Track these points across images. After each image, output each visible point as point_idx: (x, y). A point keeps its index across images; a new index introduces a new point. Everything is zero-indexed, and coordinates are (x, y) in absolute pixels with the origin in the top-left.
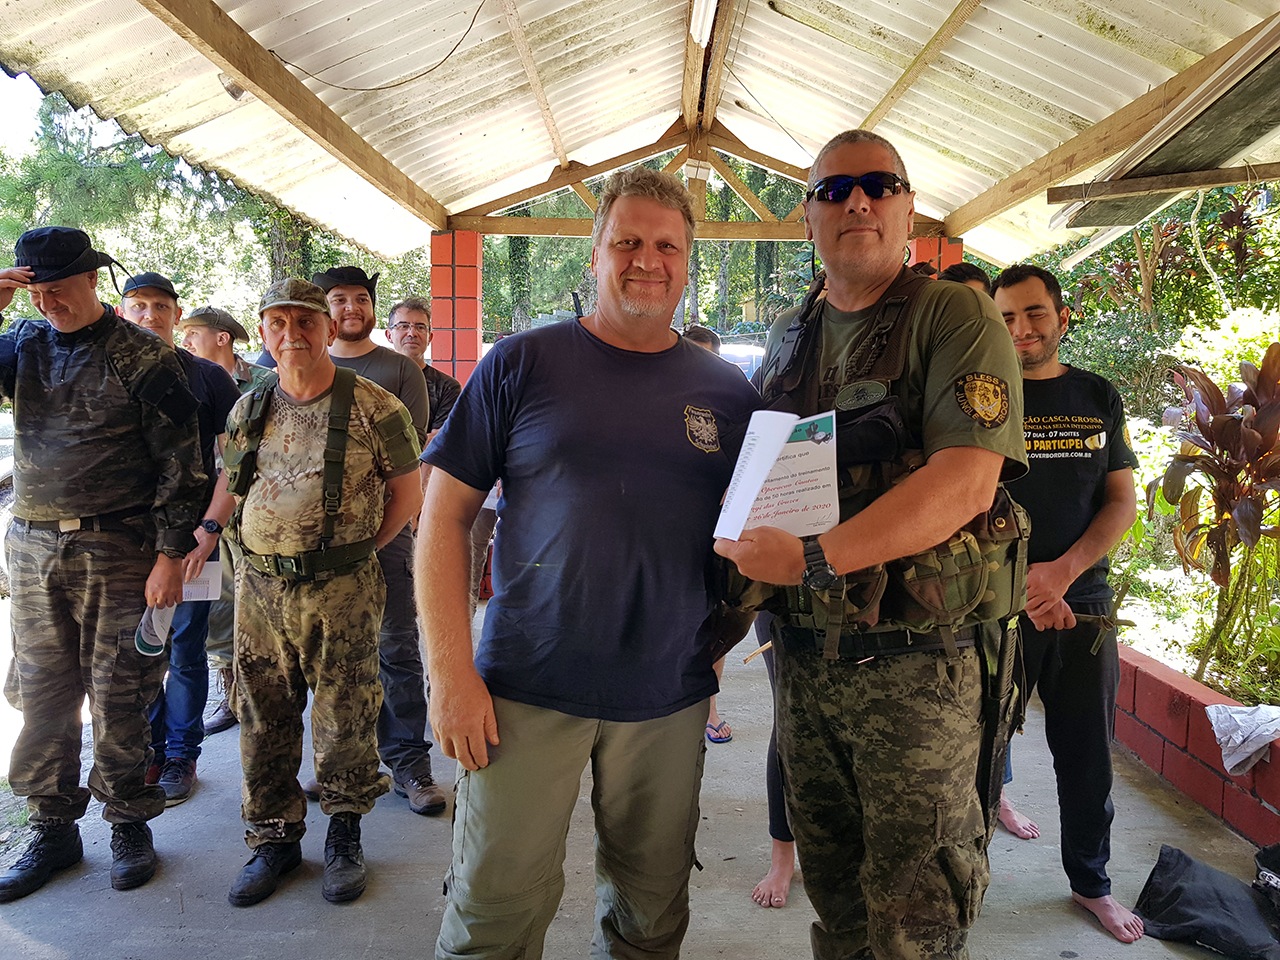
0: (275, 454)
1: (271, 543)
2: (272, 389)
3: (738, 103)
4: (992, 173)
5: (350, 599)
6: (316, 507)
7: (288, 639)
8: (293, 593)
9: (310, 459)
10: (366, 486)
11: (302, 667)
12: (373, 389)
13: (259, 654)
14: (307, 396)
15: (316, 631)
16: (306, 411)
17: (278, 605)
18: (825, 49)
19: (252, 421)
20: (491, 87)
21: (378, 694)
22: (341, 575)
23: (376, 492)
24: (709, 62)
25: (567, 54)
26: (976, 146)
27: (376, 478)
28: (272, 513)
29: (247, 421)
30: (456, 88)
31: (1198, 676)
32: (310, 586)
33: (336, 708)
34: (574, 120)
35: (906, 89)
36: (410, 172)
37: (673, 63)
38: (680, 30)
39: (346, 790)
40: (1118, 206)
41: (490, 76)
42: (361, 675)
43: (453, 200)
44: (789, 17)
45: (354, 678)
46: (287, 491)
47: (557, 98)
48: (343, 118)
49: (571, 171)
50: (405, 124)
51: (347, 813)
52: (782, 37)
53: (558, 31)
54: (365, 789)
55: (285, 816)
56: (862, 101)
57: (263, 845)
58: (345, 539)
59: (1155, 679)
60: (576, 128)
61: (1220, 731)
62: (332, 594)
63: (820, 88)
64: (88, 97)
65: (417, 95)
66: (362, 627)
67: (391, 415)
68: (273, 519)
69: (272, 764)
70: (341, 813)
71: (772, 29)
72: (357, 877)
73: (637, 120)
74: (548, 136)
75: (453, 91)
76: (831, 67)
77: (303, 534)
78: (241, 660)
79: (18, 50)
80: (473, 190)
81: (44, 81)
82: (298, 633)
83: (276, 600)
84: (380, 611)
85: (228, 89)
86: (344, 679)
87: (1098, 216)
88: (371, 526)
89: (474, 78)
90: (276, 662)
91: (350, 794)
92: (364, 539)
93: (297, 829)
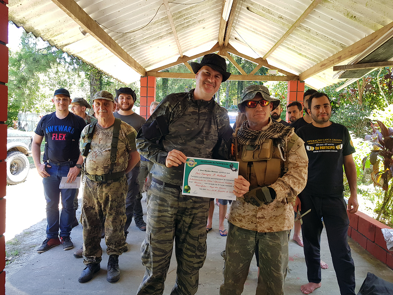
0: (96, 144)
1: (94, 171)
2: (96, 124)
3: (236, 38)
4: (315, 61)
5: (118, 189)
6: (109, 160)
7: (98, 201)
8: (100, 187)
9: (107, 146)
10: (123, 154)
11: (102, 209)
12: (126, 125)
13: (89, 205)
14: (106, 127)
15: (107, 198)
16: (106, 131)
17: (96, 190)
18: (264, 22)
19: (90, 134)
20: (161, 32)
21: (125, 218)
22: (115, 182)
23: (126, 157)
24: (228, 26)
25: (184, 23)
26: (310, 53)
27: (126, 152)
28: (95, 162)
29: (88, 134)
30: (150, 33)
31: (378, 219)
32: (106, 185)
33: (112, 222)
34: (185, 43)
35: (289, 35)
36: (135, 58)
37: (217, 25)
38: (219, 16)
39: (115, 247)
40: (355, 72)
41: (161, 29)
42: (120, 212)
43: (148, 67)
44: (253, 12)
45: (118, 213)
46: (100, 155)
47: (180, 36)
48: (116, 41)
49: (183, 58)
50: (134, 43)
51: (114, 255)
52: (251, 18)
53: (182, 16)
54: (120, 248)
55: (96, 255)
56: (275, 38)
57: (89, 264)
58: (116, 170)
59: (364, 220)
60: (186, 45)
61: (386, 237)
62: (112, 187)
63: (262, 34)
64: (40, 34)
65: (138, 35)
66: (121, 198)
67: (132, 133)
68: (95, 164)
69: (92, 239)
70: (113, 255)
71: (247, 16)
72: (117, 275)
73: (204, 43)
74: (177, 48)
75: (149, 34)
76: (265, 28)
77: (104, 169)
78: (84, 207)
79: (20, 20)
80: (154, 64)
81: (27, 29)
82: (102, 199)
83: (95, 189)
84: (126, 193)
85: (82, 32)
86: (115, 213)
87: (348, 75)
88: (124, 167)
89: (155, 30)
90: (95, 208)
91: (116, 249)
92: (122, 170)
93: (99, 259)
